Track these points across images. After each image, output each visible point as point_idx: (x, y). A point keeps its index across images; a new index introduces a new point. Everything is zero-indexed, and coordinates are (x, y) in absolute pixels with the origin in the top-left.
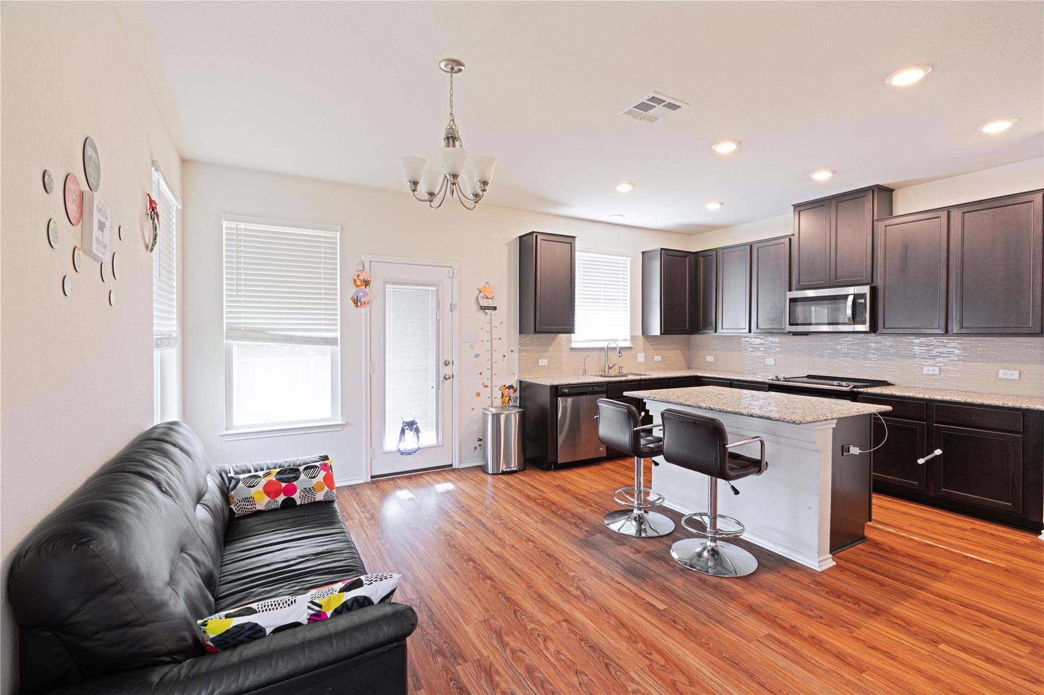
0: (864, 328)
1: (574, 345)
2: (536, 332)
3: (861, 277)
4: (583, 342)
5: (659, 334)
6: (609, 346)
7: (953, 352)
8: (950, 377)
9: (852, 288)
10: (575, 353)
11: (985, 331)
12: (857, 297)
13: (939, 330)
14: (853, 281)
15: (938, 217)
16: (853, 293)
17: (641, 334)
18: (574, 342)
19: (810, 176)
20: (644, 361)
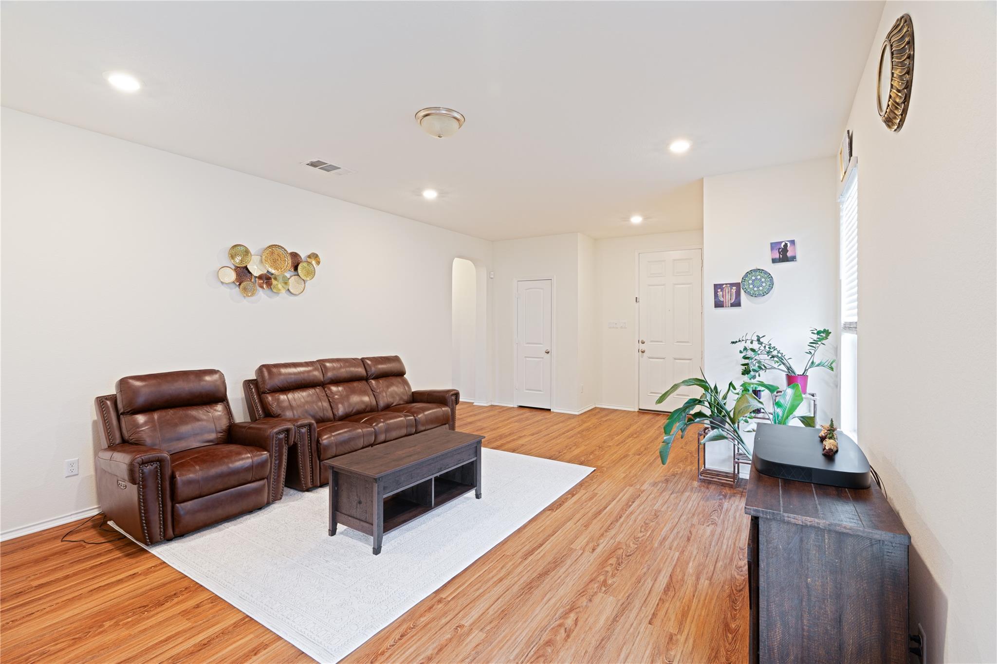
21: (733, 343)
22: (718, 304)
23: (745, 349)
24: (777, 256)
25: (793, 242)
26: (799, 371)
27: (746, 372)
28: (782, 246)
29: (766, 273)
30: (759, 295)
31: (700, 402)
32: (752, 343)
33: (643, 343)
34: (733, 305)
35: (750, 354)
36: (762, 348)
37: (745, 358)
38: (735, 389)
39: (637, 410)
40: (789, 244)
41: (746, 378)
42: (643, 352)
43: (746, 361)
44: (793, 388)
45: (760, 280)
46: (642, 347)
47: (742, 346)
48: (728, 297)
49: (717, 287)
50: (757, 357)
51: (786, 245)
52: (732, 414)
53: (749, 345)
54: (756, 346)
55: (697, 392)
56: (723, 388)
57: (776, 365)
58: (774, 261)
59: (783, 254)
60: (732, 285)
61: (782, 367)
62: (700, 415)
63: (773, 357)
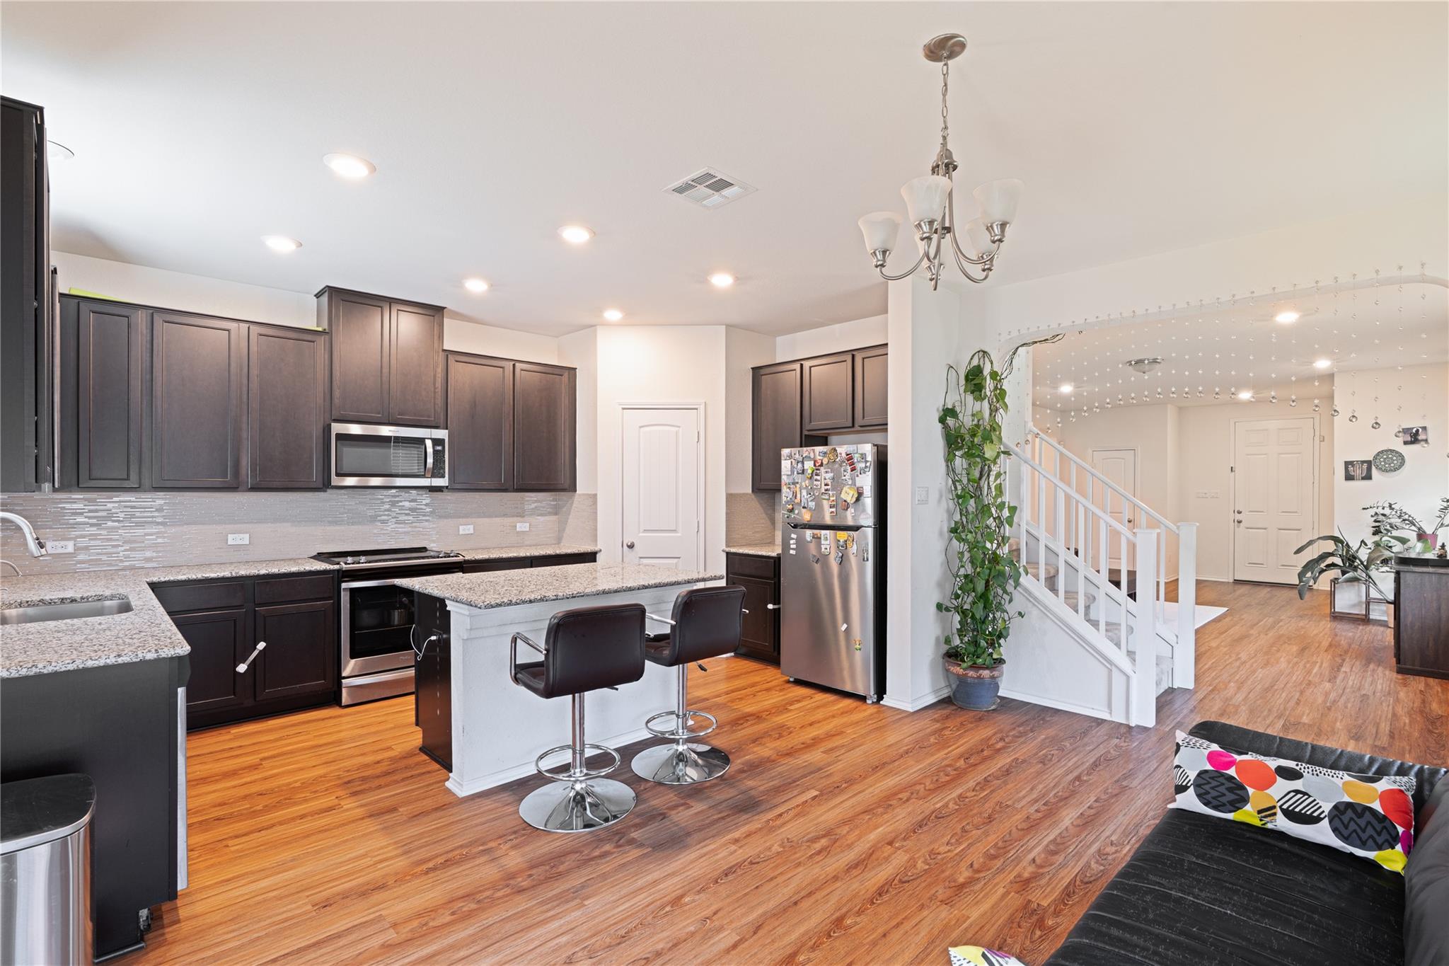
0: (445, 482)
3: (428, 416)
9: (428, 430)
12: (435, 442)
13: (504, 485)
14: (420, 421)
15: (502, 368)
16: (429, 437)
19: (464, 280)
21: (1364, 509)
22: (1349, 477)
23: (1376, 514)
24: (1409, 439)
25: (1424, 428)
26: (1429, 531)
27: (1377, 531)
28: (1414, 431)
29: (1397, 452)
30: (1391, 470)
31: (1332, 554)
32: (1383, 509)
33: (1239, 512)
34: (1363, 478)
35: (1381, 518)
36: (1394, 513)
37: (1375, 521)
38: (1366, 545)
39: (1231, 581)
40: (1420, 430)
41: (1377, 538)
42: (1239, 522)
43: (1377, 524)
44: (1423, 542)
45: (1392, 458)
46: (1238, 517)
47: (1372, 512)
48: (1358, 472)
49: (1347, 464)
50: (1388, 521)
51: (1417, 431)
52: (1365, 563)
53: (1380, 511)
54: (1387, 511)
55: (1330, 546)
56: (1354, 545)
57: (1407, 527)
58: (1406, 443)
59: (1414, 437)
60: (1363, 462)
61: (1413, 528)
62: (1333, 565)
63: (1404, 520)
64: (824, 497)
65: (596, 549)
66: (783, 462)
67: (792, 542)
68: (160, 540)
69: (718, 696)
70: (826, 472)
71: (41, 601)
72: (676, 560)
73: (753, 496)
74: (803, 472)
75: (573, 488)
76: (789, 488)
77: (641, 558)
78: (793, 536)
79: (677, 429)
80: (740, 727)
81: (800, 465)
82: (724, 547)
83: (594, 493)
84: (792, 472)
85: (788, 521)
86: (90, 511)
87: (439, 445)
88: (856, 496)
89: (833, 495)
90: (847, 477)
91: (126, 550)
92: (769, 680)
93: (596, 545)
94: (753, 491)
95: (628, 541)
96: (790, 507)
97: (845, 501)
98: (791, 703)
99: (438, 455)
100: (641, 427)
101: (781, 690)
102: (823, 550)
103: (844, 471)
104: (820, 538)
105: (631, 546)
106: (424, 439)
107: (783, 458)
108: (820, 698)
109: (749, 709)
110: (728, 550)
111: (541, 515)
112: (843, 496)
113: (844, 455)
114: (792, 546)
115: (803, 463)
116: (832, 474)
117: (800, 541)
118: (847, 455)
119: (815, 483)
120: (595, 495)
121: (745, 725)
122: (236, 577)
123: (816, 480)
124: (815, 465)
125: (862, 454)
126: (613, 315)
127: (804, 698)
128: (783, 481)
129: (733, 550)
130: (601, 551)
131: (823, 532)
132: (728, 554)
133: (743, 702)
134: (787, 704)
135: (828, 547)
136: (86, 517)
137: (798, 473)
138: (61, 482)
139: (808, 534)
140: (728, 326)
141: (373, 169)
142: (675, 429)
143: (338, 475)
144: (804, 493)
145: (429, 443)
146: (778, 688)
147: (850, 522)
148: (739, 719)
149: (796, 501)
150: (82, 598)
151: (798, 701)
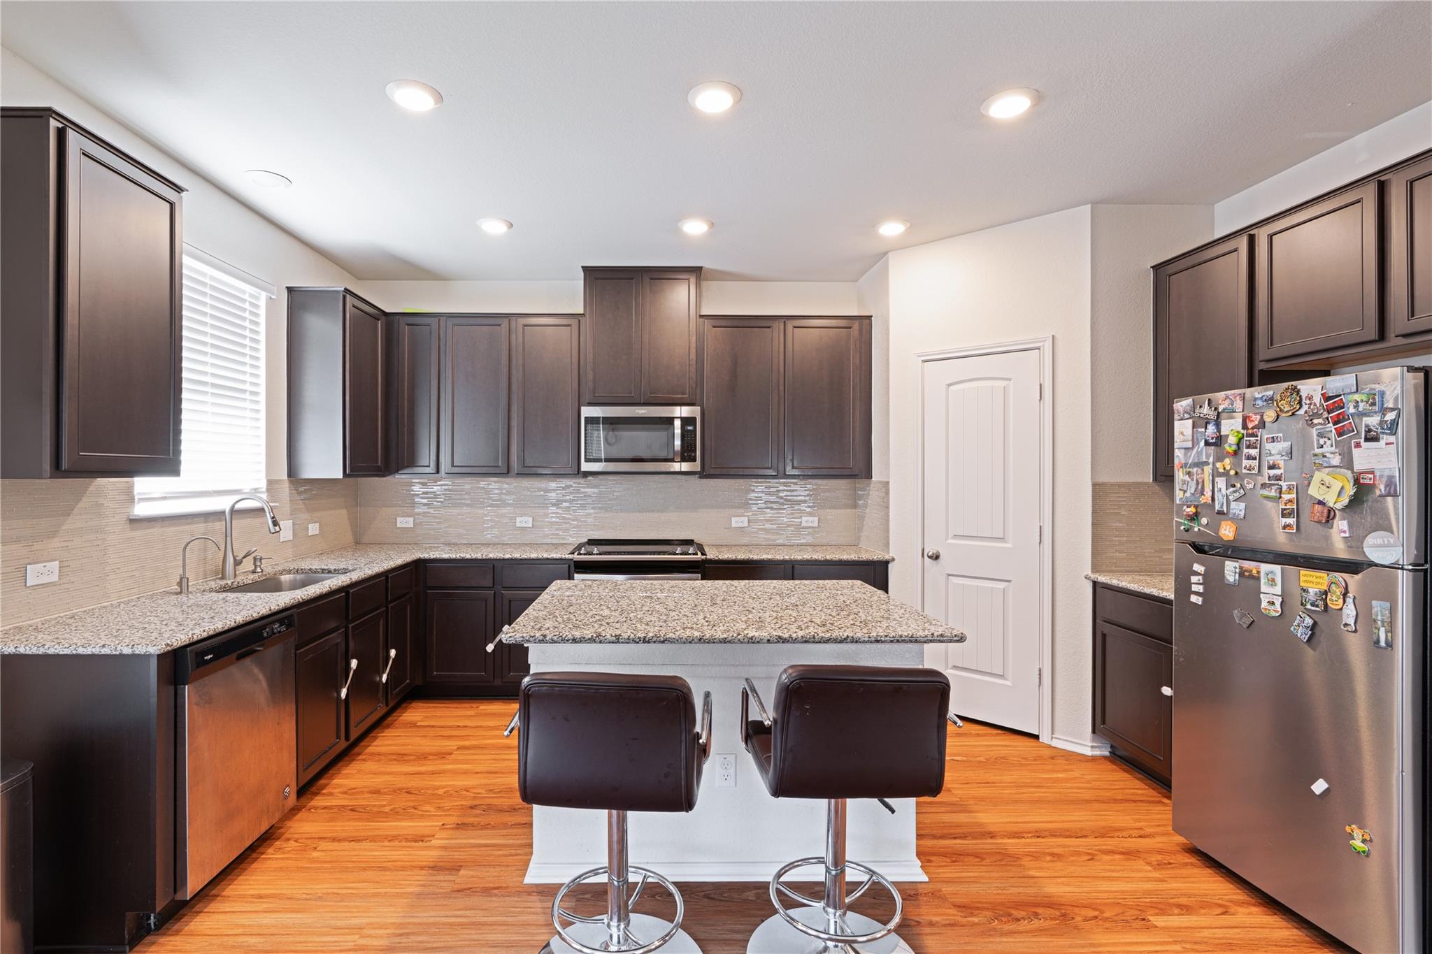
0: (696, 466)
1: (141, 510)
2: (58, 469)
3: (683, 394)
4: (165, 498)
5: (341, 476)
6: (239, 506)
7: (761, 497)
8: (758, 529)
9: (678, 408)
10: (141, 534)
11: (825, 472)
12: (686, 421)
13: (771, 471)
14: (673, 398)
15: (770, 327)
16: (679, 416)
17: (286, 477)
18: (141, 500)
19: (679, 224)
20: (291, 538)
64: (1265, 492)
65: (887, 557)
66: (1177, 424)
67: (1194, 579)
68: (468, 520)
69: (1017, 835)
70: (1273, 440)
71: (310, 569)
72: (1004, 584)
73: (1157, 488)
74: (1219, 441)
75: (869, 475)
76: (1189, 473)
77: (949, 575)
78: (1198, 567)
79: (1005, 383)
80: (1007, 927)
81: (1211, 428)
82: (1089, 572)
83: (887, 480)
84: (1195, 442)
85: (1187, 537)
86: (424, 493)
87: (690, 425)
88: (1350, 490)
89: (1290, 489)
90: (1327, 449)
91: (445, 527)
92: (1149, 830)
93: (888, 553)
94: (1155, 479)
95: (930, 550)
96: (1192, 510)
97: (1321, 503)
98: (1163, 909)
99: (687, 437)
100: (950, 385)
101: (1160, 865)
102: (1264, 605)
103: (1320, 435)
104: (1258, 579)
105: (936, 557)
106: (673, 418)
107: (1176, 417)
108: (1248, 920)
109: (1055, 889)
110: (1093, 576)
111: (834, 507)
112: (1314, 491)
113: (1317, 399)
114: (1195, 588)
115: (1218, 425)
116: (1287, 444)
117: (1213, 579)
118: (1327, 399)
119: (1245, 463)
120: (888, 483)
121: (1024, 925)
122: (486, 560)
123: (1249, 457)
124: (1245, 426)
125: (1372, 395)
126: (891, 229)
127: (1205, 905)
128: (1176, 461)
129: (1102, 579)
130: (893, 560)
131: (1265, 568)
132: (1095, 583)
133: (1058, 865)
134: (1152, 906)
135: (1278, 601)
136: (421, 498)
137: (1207, 443)
138: (351, 470)
139: (1231, 569)
140: (1094, 204)
141: (439, 97)
142: (1002, 383)
143: (587, 460)
144: (1221, 483)
145: (677, 423)
146: (1155, 858)
147: (1340, 550)
148: (1019, 905)
149: (1203, 500)
150: (335, 570)
151: (1186, 909)
